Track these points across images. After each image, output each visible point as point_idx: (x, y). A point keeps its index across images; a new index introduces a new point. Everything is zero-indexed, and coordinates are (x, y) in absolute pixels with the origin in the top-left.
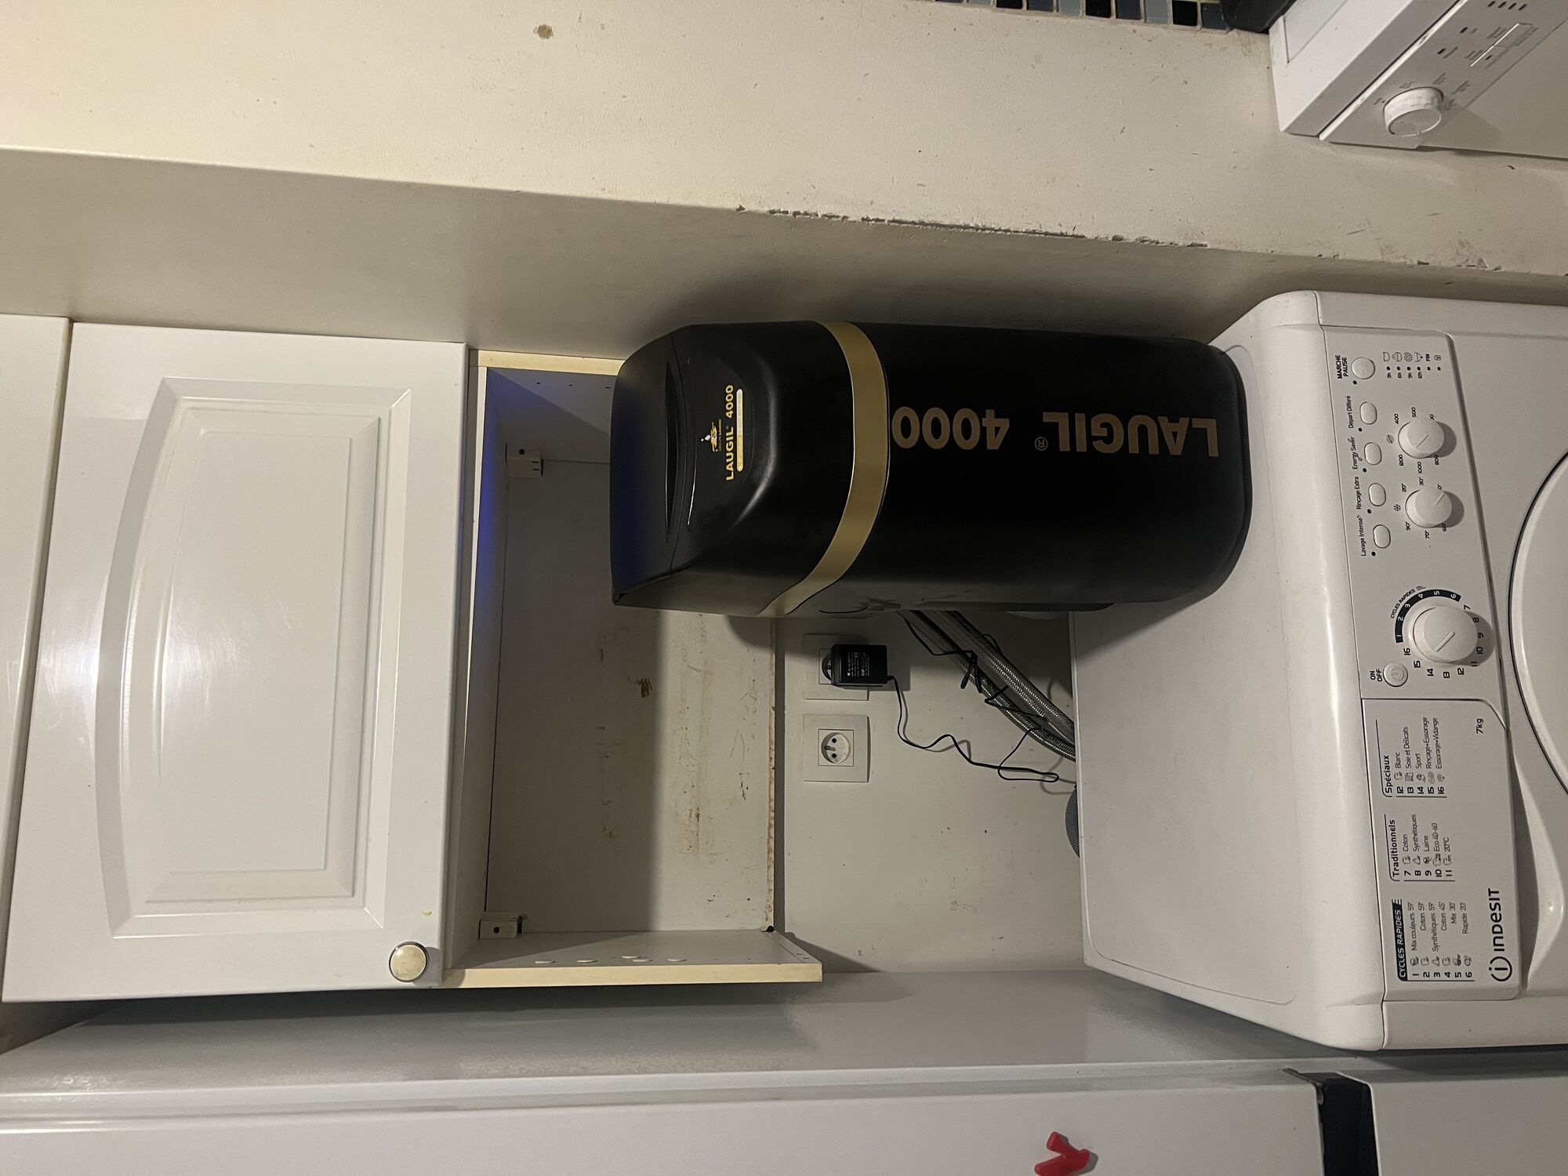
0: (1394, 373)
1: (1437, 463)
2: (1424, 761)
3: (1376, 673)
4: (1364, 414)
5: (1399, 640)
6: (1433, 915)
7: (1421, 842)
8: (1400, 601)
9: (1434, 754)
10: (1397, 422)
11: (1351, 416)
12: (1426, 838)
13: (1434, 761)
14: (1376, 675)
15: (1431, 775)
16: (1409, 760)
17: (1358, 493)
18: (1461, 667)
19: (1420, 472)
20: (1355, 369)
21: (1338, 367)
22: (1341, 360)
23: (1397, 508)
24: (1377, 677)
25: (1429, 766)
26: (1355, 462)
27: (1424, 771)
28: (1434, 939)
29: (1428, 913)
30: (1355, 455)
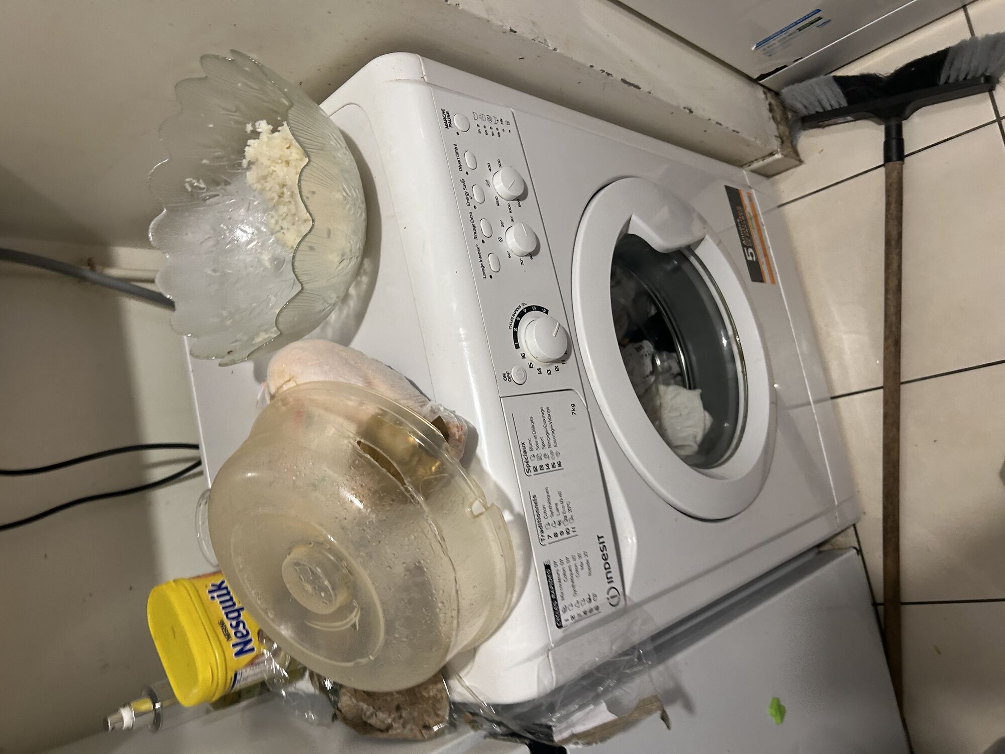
0: (483, 131)
1: (520, 206)
2: (546, 443)
3: (506, 375)
4: (468, 161)
5: (517, 347)
6: (570, 567)
7: (554, 510)
8: (513, 315)
9: (551, 436)
10: (490, 170)
11: (459, 161)
12: (556, 505)
13: (552, 442)
14: (507, 377)
15: (552, 452)
16: (537, 443)
17: (474, 226)
18: (556, 365)
19: (511, 212)
20: (455, 121)
21: (445, 119)
22: (445, 113)
23: (501, 240)
24: (507, 378)
25: (549, 446)
26: (468, 200)
27: (547, 451)
28: (573, 586)
29: (566, 566)
30: (467, 194)
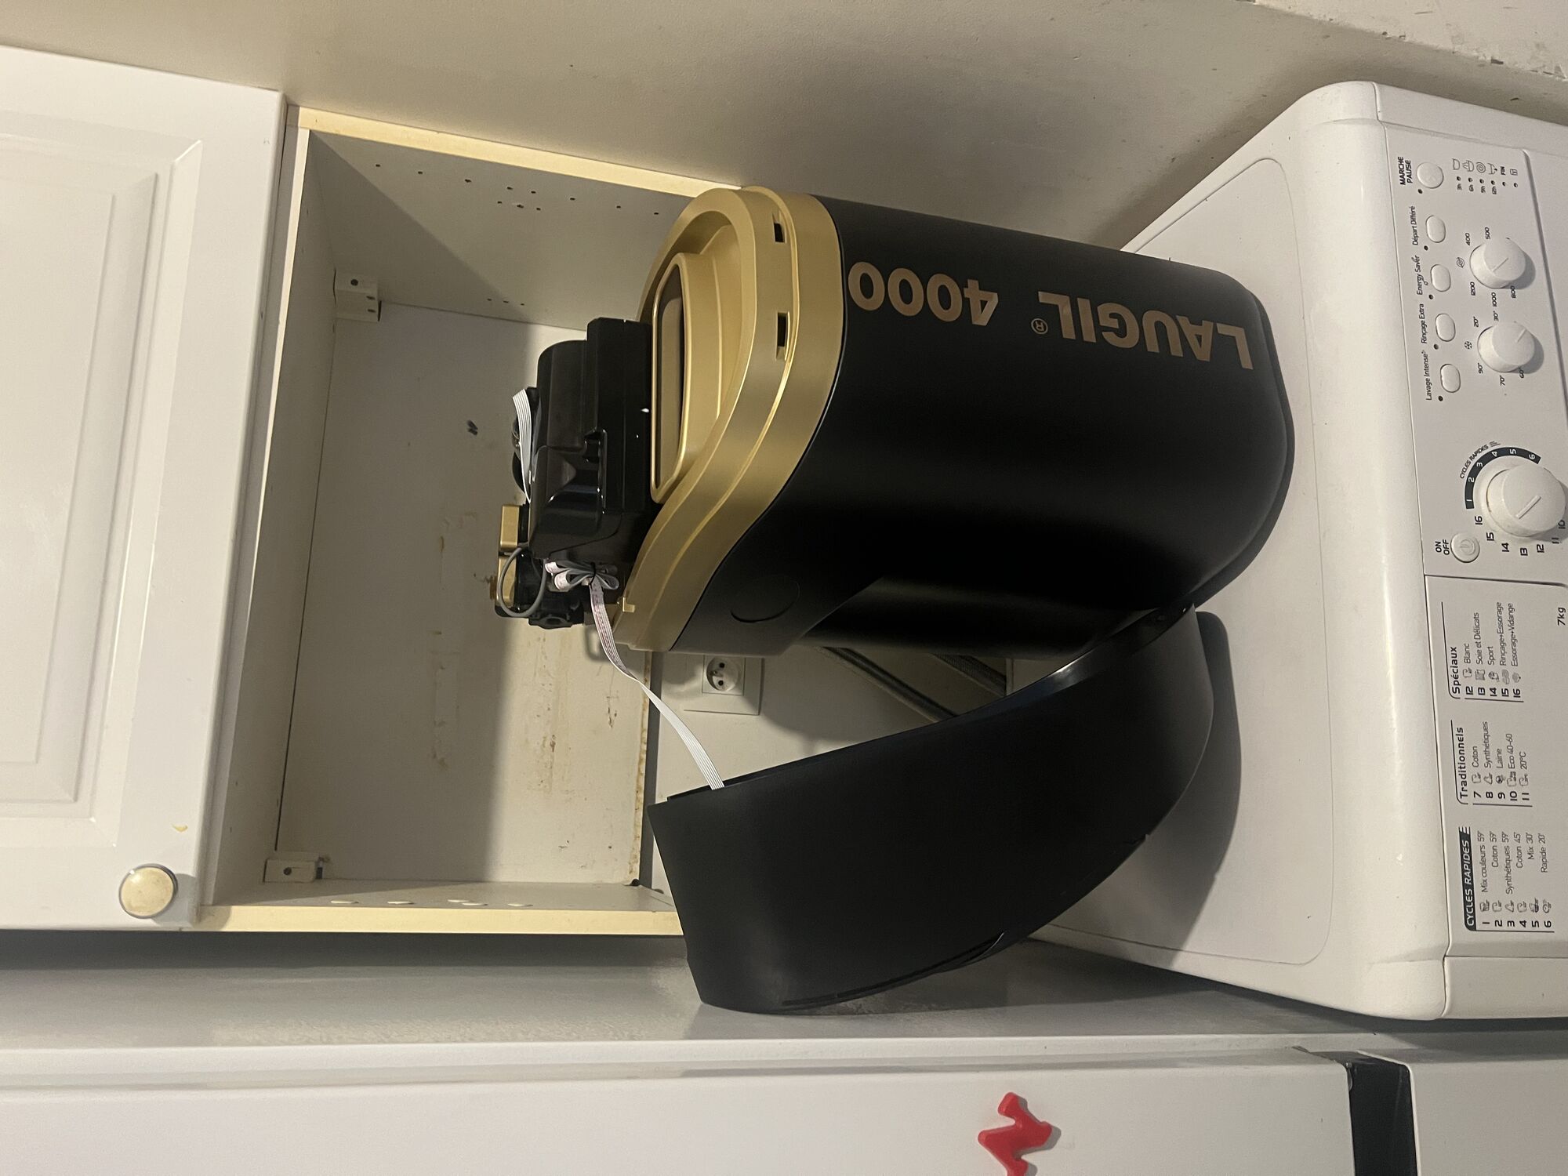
0: (1465, 184)
1: (1514, 296)
2: (1497, 656)
3: (1442, 544)
4: (1431, 231)
5: (1470, 505)
6: (1507, 849)
7: (1493, 757)
8: (1471, 458)
9: (1508, 648)
10: (1468, 243)
11: (1415, 231)
12: (1499, 752)
13: (1509, 657)
14: (1443, 547)
15: (1505, 673)
16: (1480, 653)
17: (1423, 323)
18: (1541, 543)
19: (1495, 305)
20: (1420, 175)
21: (1401, 171)
22: (1404, 163)
23: (1468, 345)
24: (1443, 549)
25: (1503, 662)
26: (1420, 286)
27: (1497, 668)
28: (1508, 879)
29: (1501, 846)
30: (1420, 278)
